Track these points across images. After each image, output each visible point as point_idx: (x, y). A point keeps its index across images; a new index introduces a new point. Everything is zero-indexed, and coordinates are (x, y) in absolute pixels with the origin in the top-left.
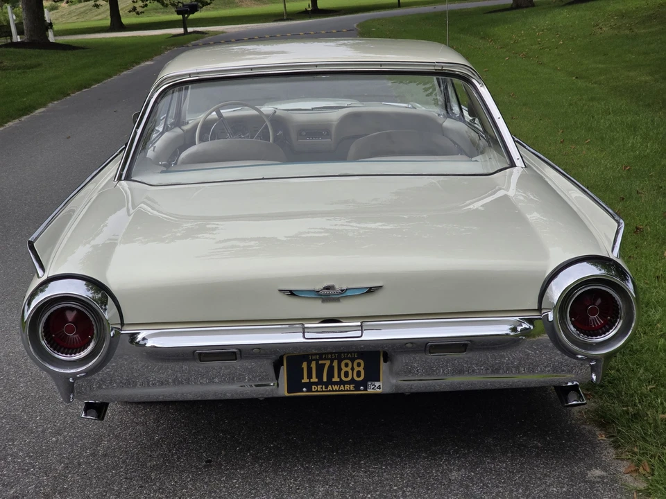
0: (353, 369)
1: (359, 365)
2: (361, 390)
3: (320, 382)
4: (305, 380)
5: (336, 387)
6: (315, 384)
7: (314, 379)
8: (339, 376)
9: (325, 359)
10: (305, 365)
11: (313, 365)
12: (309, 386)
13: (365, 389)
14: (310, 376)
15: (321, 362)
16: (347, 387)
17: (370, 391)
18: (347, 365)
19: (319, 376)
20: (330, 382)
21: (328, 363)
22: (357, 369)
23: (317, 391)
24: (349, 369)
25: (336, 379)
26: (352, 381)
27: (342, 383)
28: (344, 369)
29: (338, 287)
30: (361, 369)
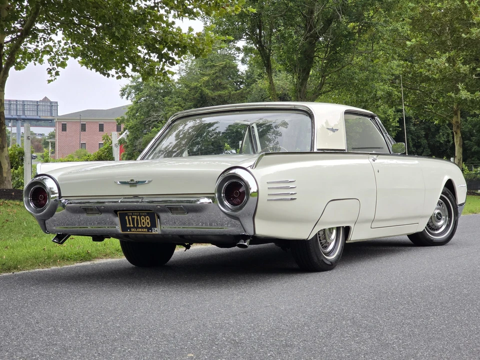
0: (146, 221)
1: (148, 219)
2: (149, 232)
3: (134, 227)
4: (128, 226)
5: (140, 230)
6: (132, 228)
7: (132, 226)
8: (141, 225)
9: (134, 215)
10: (127, 218)
11: (130, 217)
12: (130, 228)
13: (151, 232)
14: (130, 224)
15: (133, 217)
16: (144, 230)
17: (153, 232)
18: (143, 219)
19: (133, 224)
20: (138, 227)
21: (136, 217)
22: (147, 221)
23: (134, 231)
24: (144, 221)
25: (140, 226)
26: (146, 227)
27: (142, 228)
28: (142, 221)
29: (135, 180)
30: (149, 221)
